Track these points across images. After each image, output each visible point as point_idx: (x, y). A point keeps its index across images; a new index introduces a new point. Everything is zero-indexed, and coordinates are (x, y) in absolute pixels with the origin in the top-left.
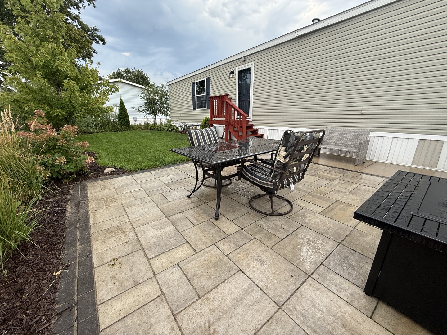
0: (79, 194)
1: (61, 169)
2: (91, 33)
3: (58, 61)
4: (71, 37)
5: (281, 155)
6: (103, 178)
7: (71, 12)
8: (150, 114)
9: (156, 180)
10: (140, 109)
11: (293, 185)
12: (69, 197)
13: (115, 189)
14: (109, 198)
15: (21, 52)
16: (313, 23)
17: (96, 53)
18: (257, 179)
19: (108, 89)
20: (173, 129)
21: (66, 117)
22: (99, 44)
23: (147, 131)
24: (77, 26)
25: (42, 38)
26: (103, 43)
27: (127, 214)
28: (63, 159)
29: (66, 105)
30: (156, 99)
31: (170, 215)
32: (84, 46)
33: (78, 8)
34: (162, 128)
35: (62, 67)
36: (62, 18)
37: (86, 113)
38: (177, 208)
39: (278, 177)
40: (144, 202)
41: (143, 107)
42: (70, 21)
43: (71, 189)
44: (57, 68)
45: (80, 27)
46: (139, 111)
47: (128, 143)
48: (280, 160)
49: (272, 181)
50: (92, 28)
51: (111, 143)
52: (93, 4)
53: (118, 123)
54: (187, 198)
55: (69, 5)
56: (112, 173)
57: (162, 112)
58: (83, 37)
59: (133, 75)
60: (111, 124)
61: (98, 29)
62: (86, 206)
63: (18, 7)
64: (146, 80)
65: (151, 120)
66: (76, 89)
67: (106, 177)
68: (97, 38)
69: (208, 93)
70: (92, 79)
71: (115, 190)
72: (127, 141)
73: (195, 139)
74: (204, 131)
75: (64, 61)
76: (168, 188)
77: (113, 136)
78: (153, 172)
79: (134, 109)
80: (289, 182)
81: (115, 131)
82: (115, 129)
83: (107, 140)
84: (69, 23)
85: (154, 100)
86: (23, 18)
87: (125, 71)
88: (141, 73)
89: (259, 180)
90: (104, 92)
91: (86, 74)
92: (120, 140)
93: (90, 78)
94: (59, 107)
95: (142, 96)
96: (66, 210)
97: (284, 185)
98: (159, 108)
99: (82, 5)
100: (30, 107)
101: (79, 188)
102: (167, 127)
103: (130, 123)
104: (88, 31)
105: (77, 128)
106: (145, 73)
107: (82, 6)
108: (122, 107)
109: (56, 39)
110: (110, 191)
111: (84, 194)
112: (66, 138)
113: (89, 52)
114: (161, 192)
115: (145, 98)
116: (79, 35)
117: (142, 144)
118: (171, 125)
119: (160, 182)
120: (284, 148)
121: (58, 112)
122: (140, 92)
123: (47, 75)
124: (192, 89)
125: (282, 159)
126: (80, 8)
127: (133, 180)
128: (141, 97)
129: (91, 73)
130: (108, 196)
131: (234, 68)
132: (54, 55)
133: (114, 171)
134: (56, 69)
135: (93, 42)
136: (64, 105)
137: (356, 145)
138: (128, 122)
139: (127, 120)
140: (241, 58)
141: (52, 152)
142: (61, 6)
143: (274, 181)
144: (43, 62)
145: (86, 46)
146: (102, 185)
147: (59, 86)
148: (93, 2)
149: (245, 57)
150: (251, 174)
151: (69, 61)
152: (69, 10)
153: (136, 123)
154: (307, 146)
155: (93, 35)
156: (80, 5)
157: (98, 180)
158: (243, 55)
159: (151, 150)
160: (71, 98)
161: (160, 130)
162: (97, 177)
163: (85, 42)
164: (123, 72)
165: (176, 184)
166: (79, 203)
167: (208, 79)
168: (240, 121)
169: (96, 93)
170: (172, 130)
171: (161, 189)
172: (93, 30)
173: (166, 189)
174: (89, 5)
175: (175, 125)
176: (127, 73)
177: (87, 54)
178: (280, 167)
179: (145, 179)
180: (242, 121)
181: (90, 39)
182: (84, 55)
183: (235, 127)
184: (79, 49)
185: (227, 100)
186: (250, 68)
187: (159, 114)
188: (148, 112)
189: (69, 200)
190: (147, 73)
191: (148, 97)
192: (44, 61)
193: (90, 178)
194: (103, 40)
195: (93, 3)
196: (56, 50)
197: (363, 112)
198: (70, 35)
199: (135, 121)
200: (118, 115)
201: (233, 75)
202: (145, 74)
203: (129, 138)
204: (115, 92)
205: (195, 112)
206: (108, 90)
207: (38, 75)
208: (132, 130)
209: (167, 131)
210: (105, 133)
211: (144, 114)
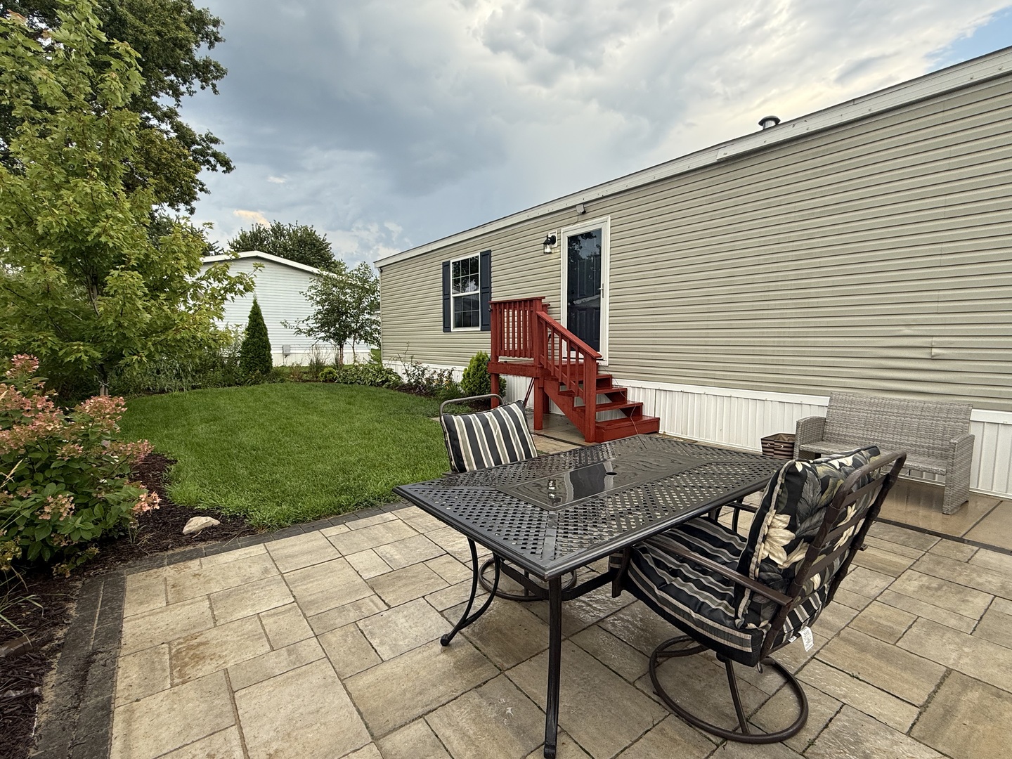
0: (93, 620)
1: (56, 532)
2: (200, 147)
3: (104, 222)
4: (149, 157)
5: (777, 542)
6: (178, 553)
7: (158, 104)
8: (327, 341)
9: (340, 566)
10: (303, 327)
11: (808, 628)
12: (60, 633)
13: (211, 604)
14: (186, 639)
15: (13, 203)
16: (761, 128)
17: (206, 192)
18: (687, 609)
19: (224, 286)
20: (387, 380)
21: (100, 362)
22: (216, 171)
23: (315, 384)
24: (167, 133)
25: (74, 167)
26: (225, 169)
27: (238, 722)
28: (66, 501)
29: (106, 333)
30: (346, 302)
31: (387, 729)
32: (177, 175)
33: (177, 94)
34: (355, 377)
35: (112, 237)
36: (131, 121)
37: (157, 352)
38: (408, 695)
39: (768, 613)
40: (299, 664)
41: (311, 321)
42: (154, 122)
43: (73, 601)
44: (97, 238)
45: (176, 134)
46: (300, 331)
47: (262, 424)
48: (771, 557)
49: (745, 625)
50: (204, 136)
51: (214, 425)
52: (214, 86)
53: (241, 363)
54: (440, 646)
55: (156, 89)
56: (206, 535)
57: (360, 335)
58: (179, 156)
59: (291, 239)
60: (223, 366)
61: (217, 139)
62: (109, 677)
63: (28, 99)
64: (322, 249)
65: (328, 353)
66: (139, 293)
67: (190, 548)
68: (212, 159)
69: (487, 290)
70: (185, 265)
71: (211, 607)
72: (260, 415)
73: (464, 443)
74: (491, 418)
75: (119, 220)
76: (376, 598)
77: (221, 402)
78: (331, 531)
79: (285, 326)
80: (797, 624)
81: (230, 385)
82: (230, 379)
83: (205, 414)
84: (151, 127)
85: (340, 304)
86: (34, 122)
87: (273, 230)
88: (311, 235)
89: (693, 614)
90: (212, 295)
91: (172, 252)
92: (240, 413)
93: (183, 262)
94: (86, 336)
95: (309, 294)
96: (39, 698)
97: (785, 637)
98: (353, 325)
99: (187, 88)
100: (6, 340)
101: (98, 596)
102: (370, 374)
103: (271, 364)
104: (194, 142)
105: (123, 404)
106: (320, 233)
107: (188, 90)
108: (255, 321)
109: (107, 171)
110: (193, 610)
111: (109, 624)
112: (88, 435)
113: (188, 189)
114: (353, 615)
115: (318, 299)
116: (170, 153)
117: (301, 428)
118: (380, 370)
119: (353, 573)
120: (786, 518)
121: (83, 352)
122: (305, 283)
123: (68, 257)
124: (444, 277)
125: (781, 555)
126: (182, 94)
127: (269, 564)
128: (308, 298)
129: (184, 249)
130: (184, 635)
131: (556, 230)
132: (96, 208)
133: (213, 527)
134: (96, 241)
135: (202, 167)
136: (100, 331)
137: (933, 448)
138: (268, 361)
139: (264, 355)
140: (575, 206)
141: (39, 477)
142: (133, 96)
143: (752, 626)
144: (63, 224)
145: (184, 176)
146: (170, 582)
147: (95, 281)
148: (214, 82)
149: (584, 204)
150: (664, 586)
151: (132, 221)
152: (154, 99)
153: (289, 362)
154: (854, 507)
155: (202, 153)
156: (183, 88)
157: (163, 559)
158: (579, 200)
159: (326, 447)
160: (121, 314)
161: (351, 383)
162: (161, 551)
163: (181, 167)
164: (266, 231)
165: (400, 584)
166: (89, 661)
167: (486, 255)
168: (577, 367)
169: (192, 298)
170: (383, 382)
171: (356, 605)
172: (205, 141)
173: (371, 604)
174: (203, 88)
175: (391, 370)
176: (275, 234)
177: (183, 193)
178: (773, 580)
179: (305, 558)
180: (582, 365)
181: (195, 160)
182: (175, 197)
183: (562, 384)
184: (166, 183)
185: (539, 313)
186: (600, 230)
187: (350, 340)
188: (323, 335)
189: (60, 647)
190: (325, 235)
191: (326, 297)
192: (65, 223)
193: (140, 555)
194: (225, 162)
195: (212, 84)
196: (104, 195)
197: (935, 351)
198: (148, 153)
199: (286, 355)
200: (244, 343)
201: (553, 246)
202: (322, 237)
203: (265, 406)
204: (241, 293)
205: (448, 335)
206: (224, 289)
207: (44, 258)
208: (274, 382)
209: (371, 384)
210: (202, 392)
211: (311, 340)
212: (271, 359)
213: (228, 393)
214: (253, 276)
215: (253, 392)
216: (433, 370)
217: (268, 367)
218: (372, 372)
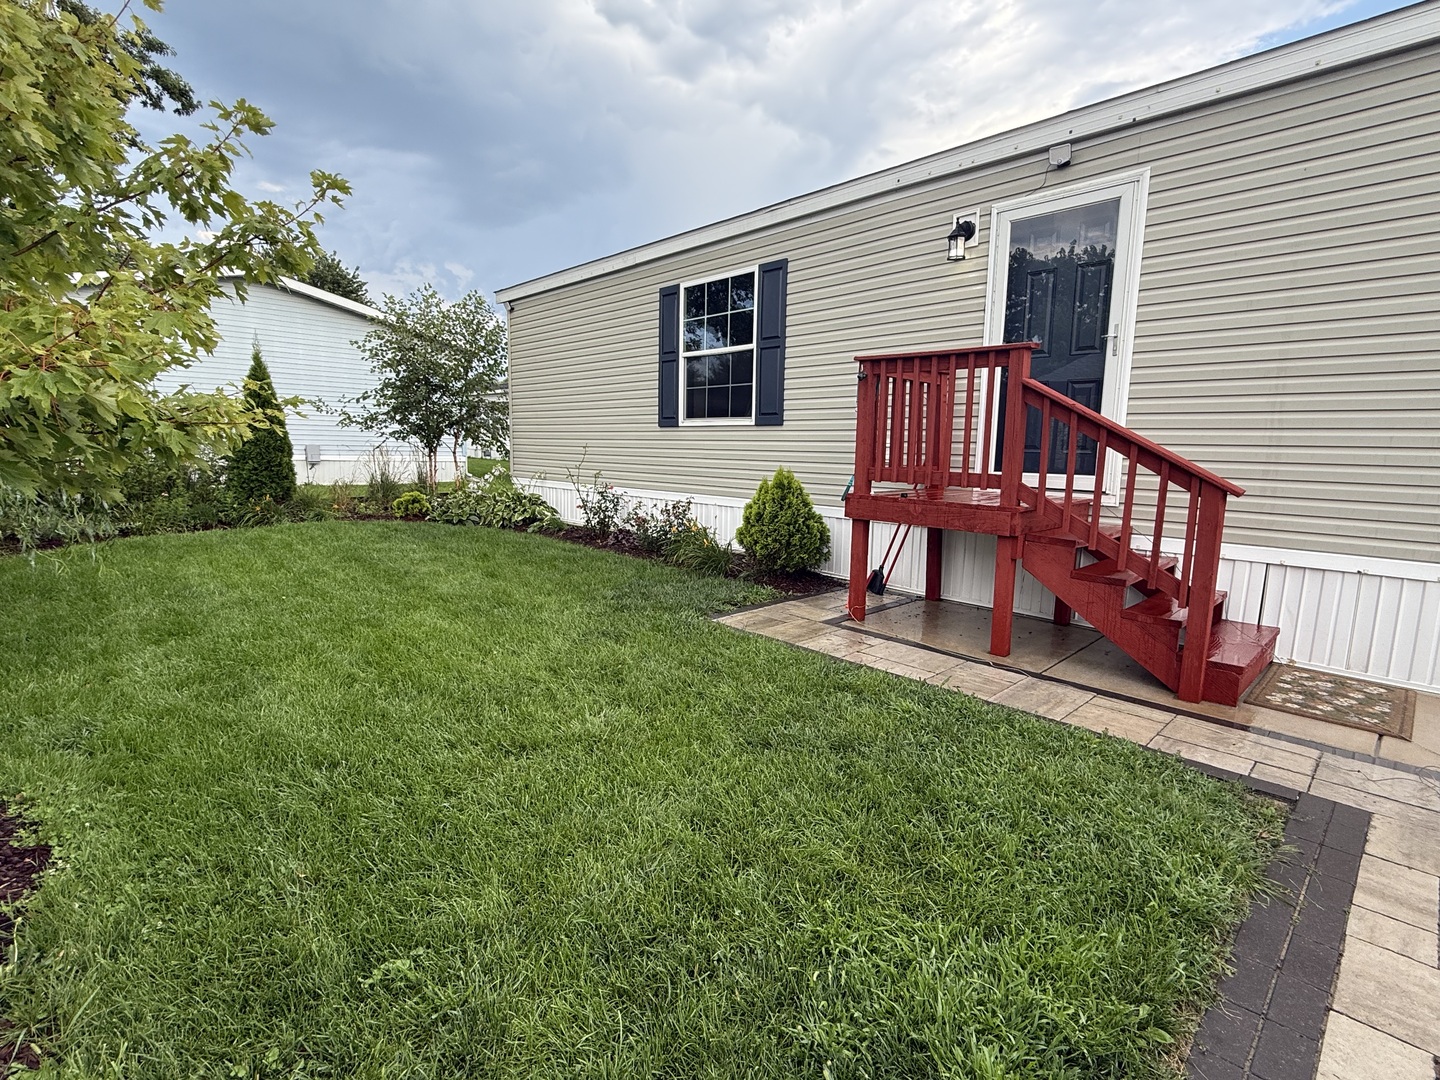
8: (404, 439)
10: (355, 410)
20: (533, 519)
22: (162, 108)
23: (390, 524)
26: (179, 105)
34: (467, 509)
41: (370, 403)
46: (348, 420)
53: (229, 480)
57: (465, 429)
60: (189, 485)
61: (162, 44)
65: (404, 461)
68: (151, 84)
69: (773, 341)
79: (319, 409)
81: (206, 527)
82: (207, 515)
95: (369, 345)
103: (293, 482)
115: (386, 358)
118: (518, 498)
124: (662, 319)
128: (366, 354)
131: (977, 210)
135: (132, 99)
138: (286, 477)
139: (280, 465)
140: (1046, 150)
158: (1061, 133)
161: (460, 522)
167: (775, 271)
170: (527, 522)
175: (538, 497)
187: (448, 439)
188: (396, 427)
191: (402, 357)
194: (180, 90)
199: (313, 465)
201: (968, 244)
205: (669, 433)
208: (302, 520)
209: (503, 526)
210: (143, 545)
211: (372, 437)
212: (294, 474)
213: (208, 547)
214: (309, 217)
215: (260, 545)
216: (635, 501)
217: (289, 489)
218: (502, 502)
